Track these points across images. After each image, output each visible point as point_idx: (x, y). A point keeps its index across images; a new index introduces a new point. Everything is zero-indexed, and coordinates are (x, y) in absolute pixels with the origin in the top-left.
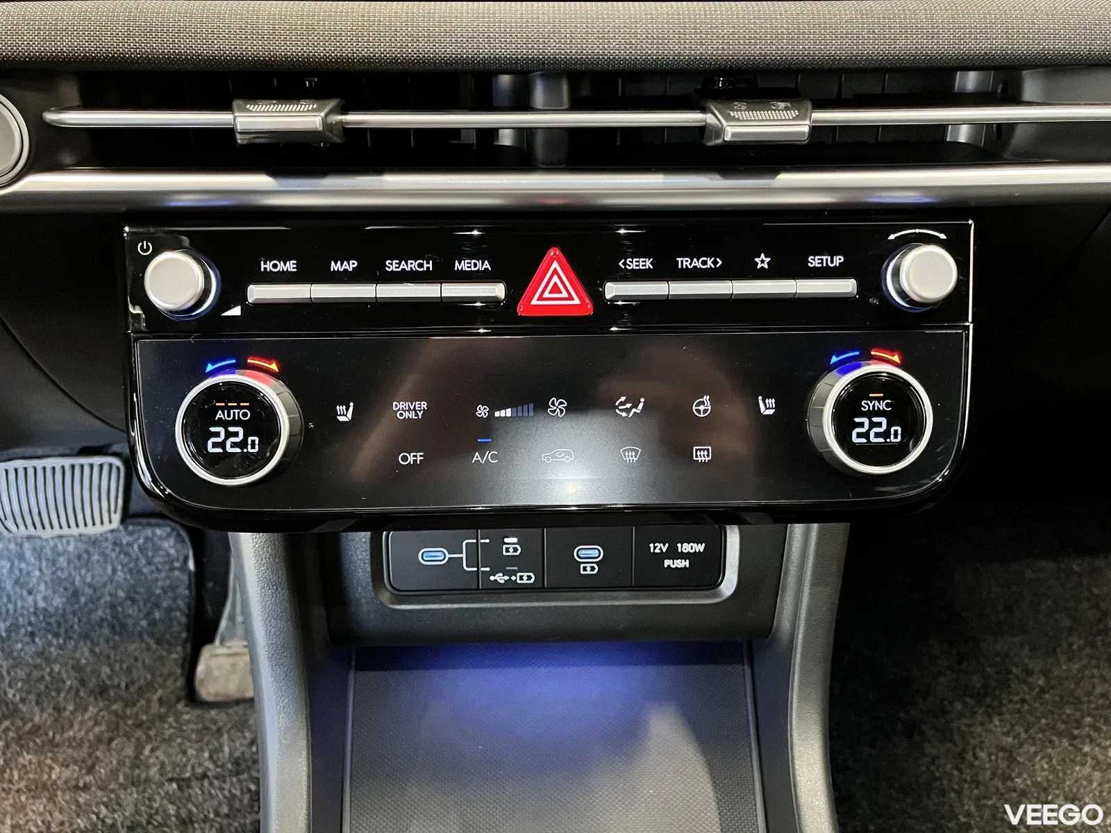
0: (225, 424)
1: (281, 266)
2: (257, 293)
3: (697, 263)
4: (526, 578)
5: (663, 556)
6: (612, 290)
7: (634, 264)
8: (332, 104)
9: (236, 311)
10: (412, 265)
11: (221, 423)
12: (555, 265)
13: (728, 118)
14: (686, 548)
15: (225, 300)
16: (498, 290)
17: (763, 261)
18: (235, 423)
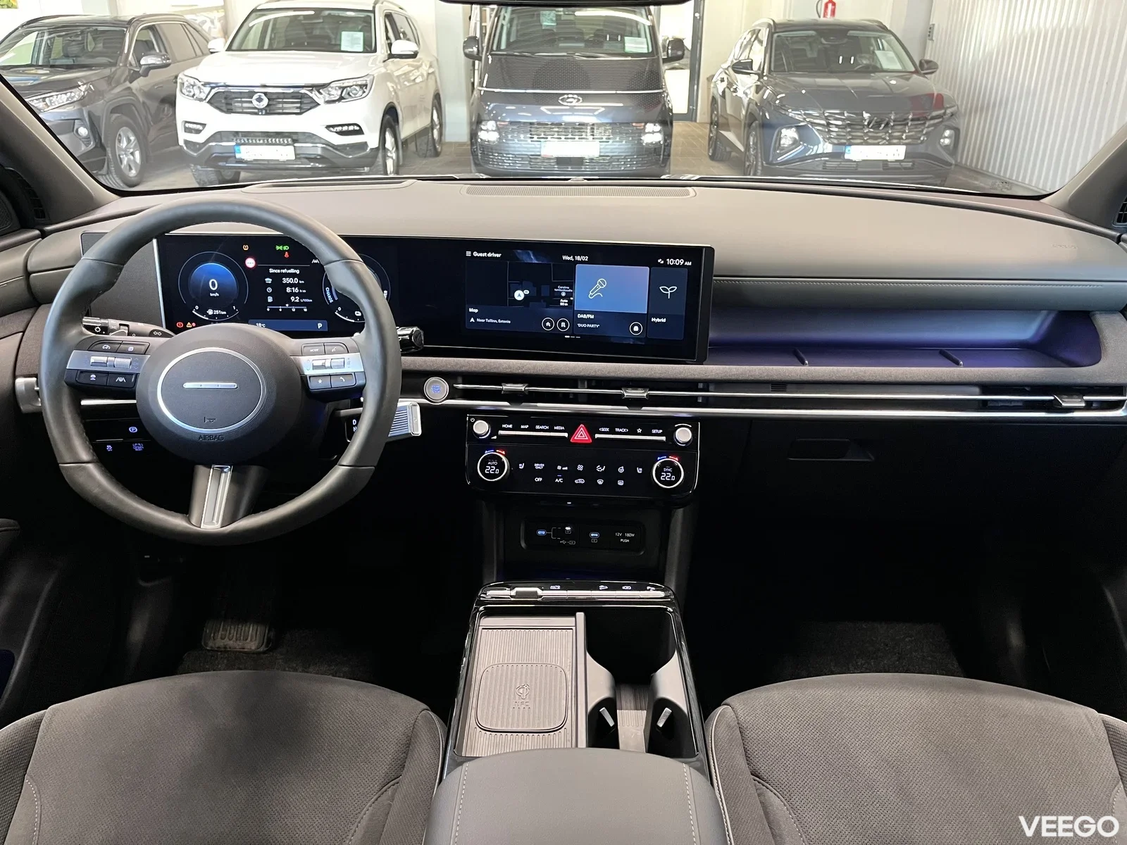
0: (490, 465)
1: (508, 426)
2: (501, 432)
3: (621, 430)
4: (572, 543)
5: (620, 537)
6: (597, 436)
7: (603, 430)
8: (526, 385)
9: (495, 437)
10: (543, 427)
11: (489, 465)
12: (582, 429)
13: (626, 392)
14: (628, 535)
15: (491, 435)
16: (566, 435)
17: (639, 431)
18: (493, 465)
